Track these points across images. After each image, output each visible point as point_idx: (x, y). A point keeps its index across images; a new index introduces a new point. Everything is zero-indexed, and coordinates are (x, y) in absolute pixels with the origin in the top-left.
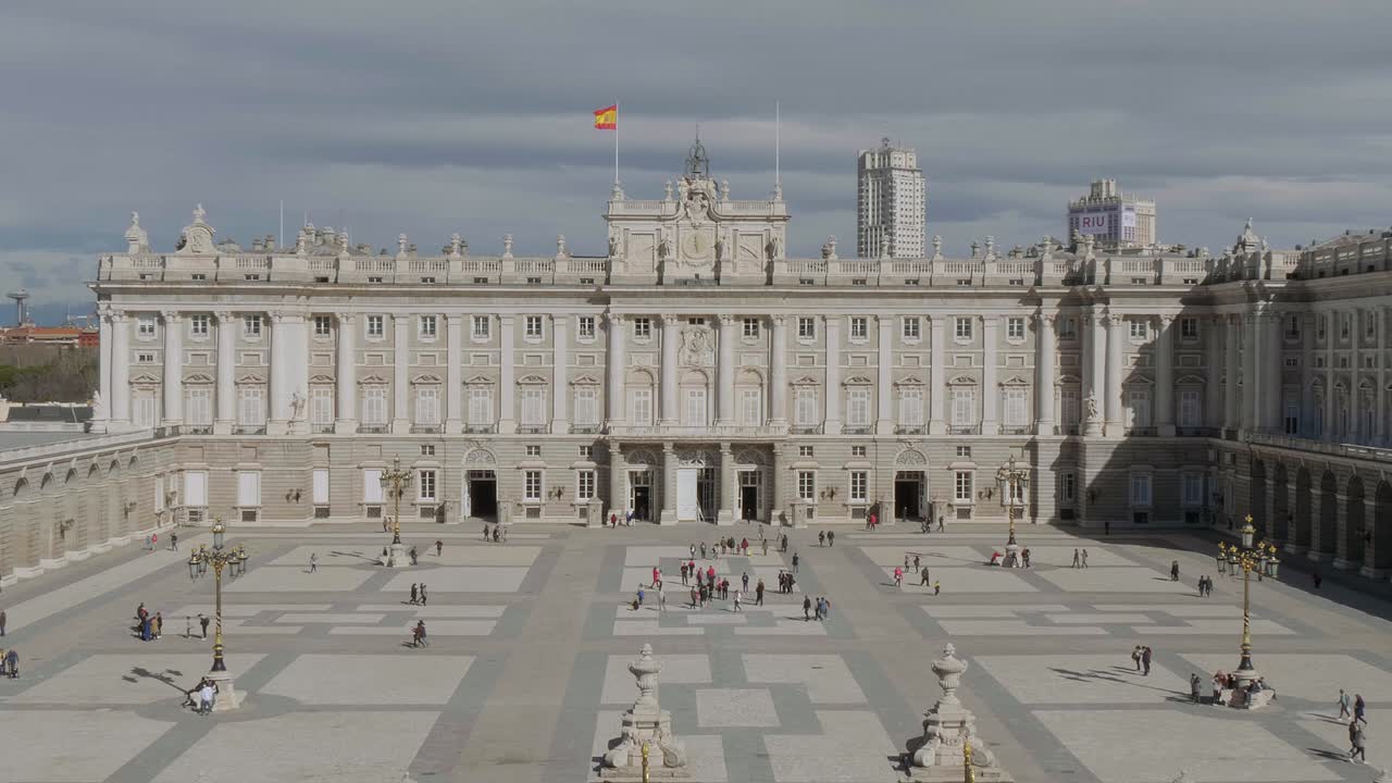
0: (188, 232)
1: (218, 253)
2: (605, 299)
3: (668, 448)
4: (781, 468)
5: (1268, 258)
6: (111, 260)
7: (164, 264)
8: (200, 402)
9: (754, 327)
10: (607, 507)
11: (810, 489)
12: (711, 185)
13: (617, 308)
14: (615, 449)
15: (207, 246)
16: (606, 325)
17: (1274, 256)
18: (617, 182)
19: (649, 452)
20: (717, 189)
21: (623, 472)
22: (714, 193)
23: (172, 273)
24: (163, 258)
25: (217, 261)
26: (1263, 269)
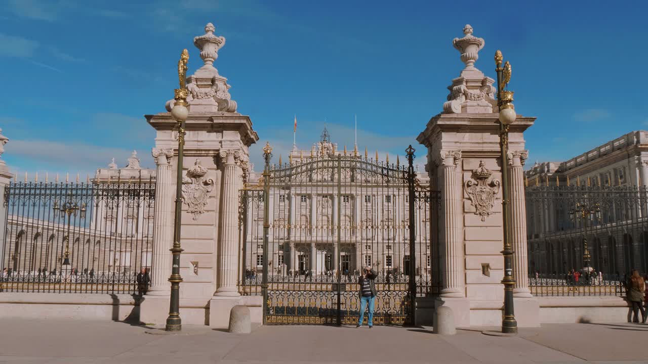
0: (130, 160)
1: (140, 168)
2: (288, 188)
3: (313, 245)
4: (358, 253)
5: (548, 165)
6: (100, 171)
7: (119, 173)
8: (131, 225)
9: (347, 199)
10: (289, 268)
11: (369, 262)
12: (331, 145)
13: (293, 191)
14: (292, 245)
15: (137, 166)
16: (289, 198)
17: (550, 164)
18: (295, 144)
19: (305, 248)
20: (333, 146)
21: (295, 255)
22: (332, 148)
23: (122, 176)
24: (120, 170)
25: (140, 172)
26: (546, 169)
